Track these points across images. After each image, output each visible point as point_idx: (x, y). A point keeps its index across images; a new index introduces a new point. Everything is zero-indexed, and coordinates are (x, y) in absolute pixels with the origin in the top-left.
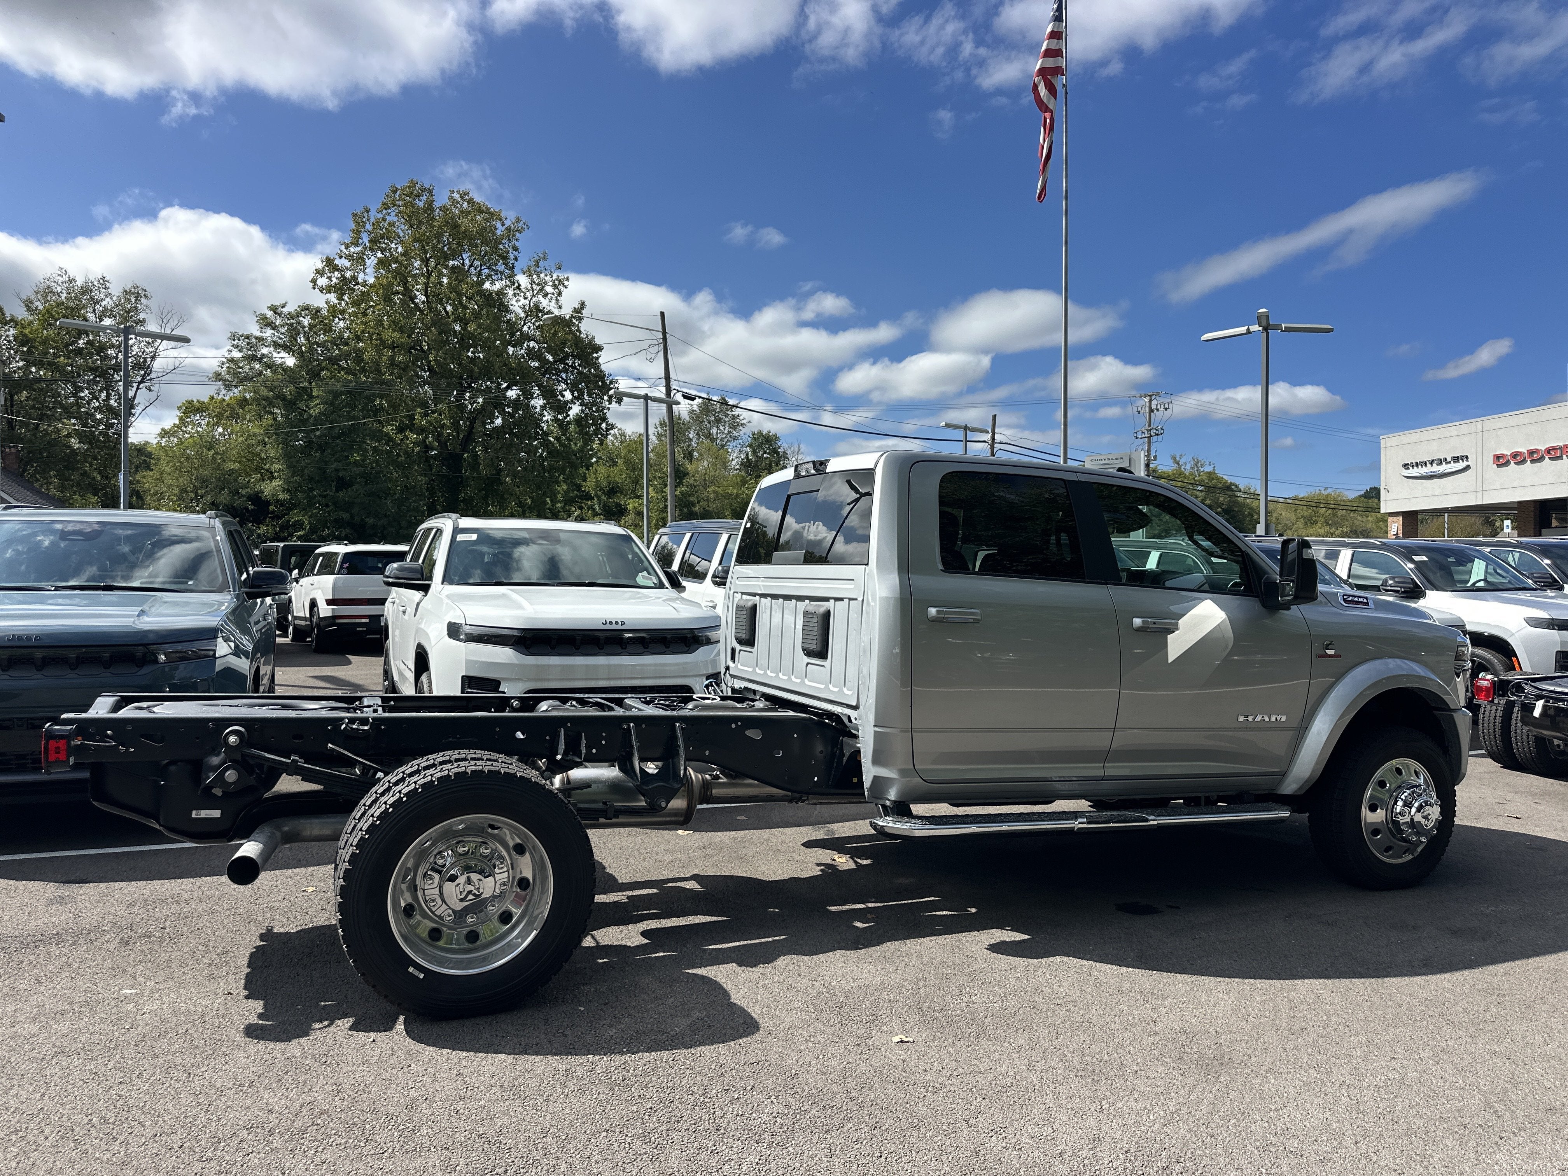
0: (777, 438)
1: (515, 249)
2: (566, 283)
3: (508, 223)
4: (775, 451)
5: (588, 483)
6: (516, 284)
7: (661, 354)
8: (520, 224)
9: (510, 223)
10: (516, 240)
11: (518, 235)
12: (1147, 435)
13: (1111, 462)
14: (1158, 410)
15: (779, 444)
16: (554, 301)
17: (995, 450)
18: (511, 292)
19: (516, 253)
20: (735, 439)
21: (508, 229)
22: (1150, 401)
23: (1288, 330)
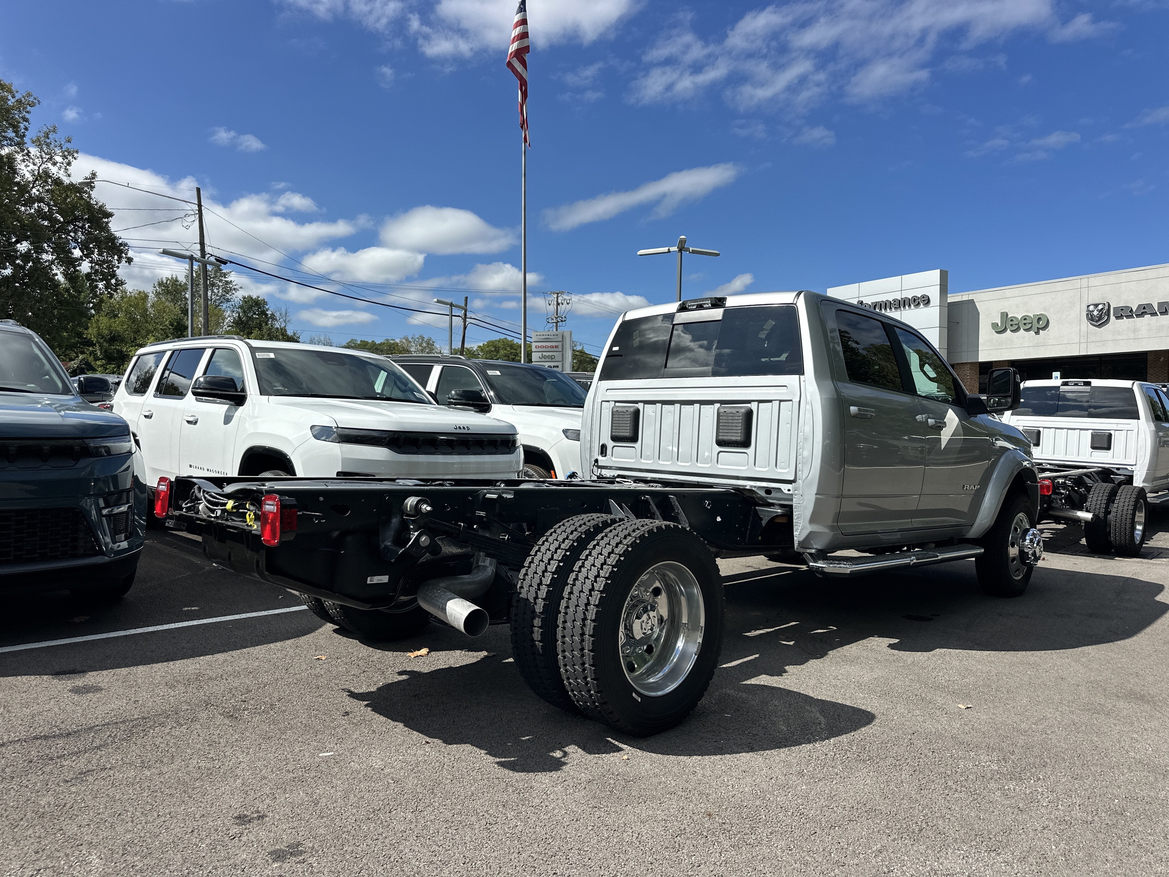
0: (265, 303)
1: (26, 120)
2: (75, 155)
3: (18, 96)
4: (264, 313)
5: (90, 330)
6: (26, 151)
7: (197, 223)
8: (31, 99)
9: (20, 96)
10: (28, 112)
11: (29, 108)
12: (555, 321)
13: (550, 337)
14: (562, 304)
15: (267, 307)
16: (63, 170)
17: (467, 323)
18: (19, 157)
19: (27, 124)
20: (228, 300)
21: (19, 102)
22: (557, 297)
23: (694, 252)
